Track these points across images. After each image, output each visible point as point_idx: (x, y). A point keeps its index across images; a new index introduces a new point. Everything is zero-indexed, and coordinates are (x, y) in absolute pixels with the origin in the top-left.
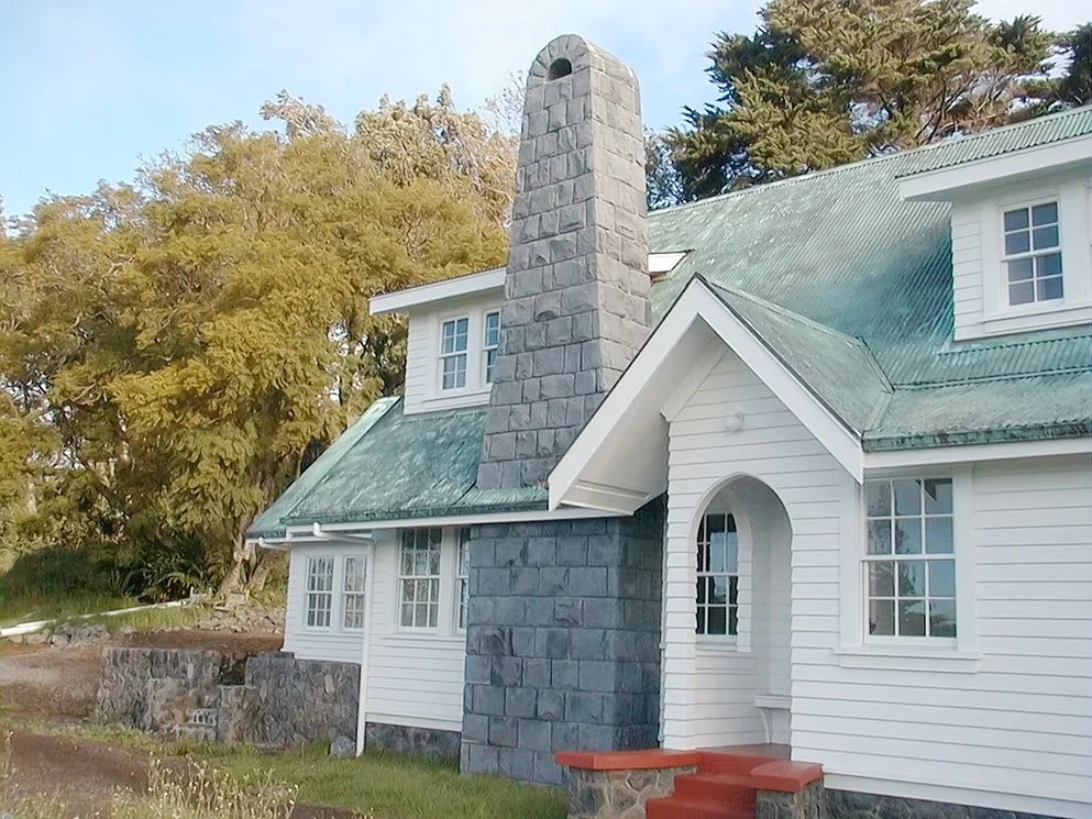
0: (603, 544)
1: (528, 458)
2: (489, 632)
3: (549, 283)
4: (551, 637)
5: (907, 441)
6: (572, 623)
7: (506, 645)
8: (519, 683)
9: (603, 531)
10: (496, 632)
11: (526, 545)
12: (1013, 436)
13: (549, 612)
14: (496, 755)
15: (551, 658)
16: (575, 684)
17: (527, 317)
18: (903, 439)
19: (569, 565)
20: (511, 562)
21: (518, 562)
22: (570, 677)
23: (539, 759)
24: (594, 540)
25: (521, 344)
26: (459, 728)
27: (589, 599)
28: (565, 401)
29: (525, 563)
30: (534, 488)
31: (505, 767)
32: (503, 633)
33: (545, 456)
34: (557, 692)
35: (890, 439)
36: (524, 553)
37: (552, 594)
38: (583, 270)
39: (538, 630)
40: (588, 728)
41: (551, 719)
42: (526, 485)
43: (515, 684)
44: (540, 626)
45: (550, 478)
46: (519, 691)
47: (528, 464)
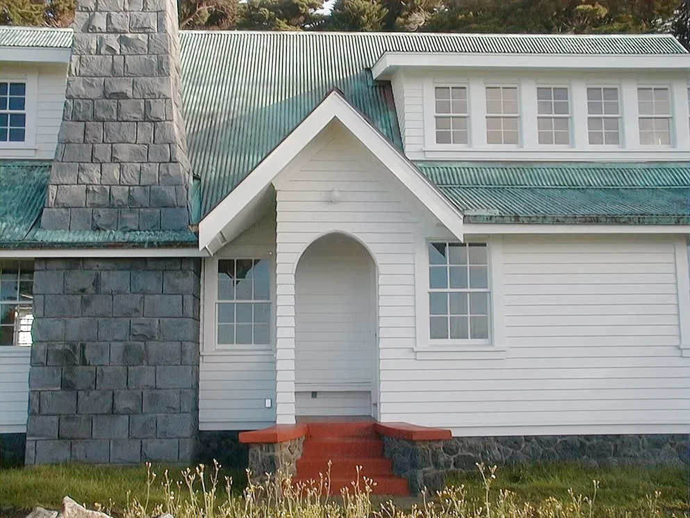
0: (178, 278)
1: (99, 206)
2: (60, 347)
3: (120, 69)
4: (127, 349)
5: (493, 219)
6: (148, 337)
7: (77, 357)
8: (94, 386)
9: (178, 267)
10: (67, 347)
11: (98, 276)
12: (558, 221)
13: (125, 330)
14: (67, 446)
15: (127, 365)
16: (152, 384)
17: (96, 93)
18: (491, 217)
19: (144, 293)
20: (83, 291)
21: (91, 290)
22: (147, 378)
23: (114, 445)
24: (169, 275)
25: (90, 114)
26: (23, 430)
27: (166, 320)
28: (139, 165)
29: (97, 291)
30: (108, 231)
31: (79, 454)
32: (74, 348)
33: (120, 206)
34: (135, 392)
35: (483, 216)
36: (97, 283)
37: (127, 315)
38: (155, 65)
39: (113, 344)
40: (167, 417)
41: (129, 412)
42: (98, 229)
43: (90, 388)
44: (116, 340)
45: (200, 224)
46: (94, 393)
47: (101, 211)
